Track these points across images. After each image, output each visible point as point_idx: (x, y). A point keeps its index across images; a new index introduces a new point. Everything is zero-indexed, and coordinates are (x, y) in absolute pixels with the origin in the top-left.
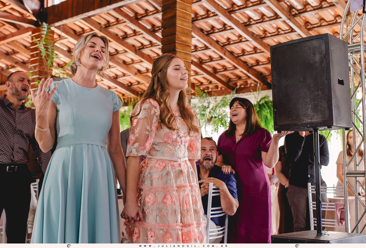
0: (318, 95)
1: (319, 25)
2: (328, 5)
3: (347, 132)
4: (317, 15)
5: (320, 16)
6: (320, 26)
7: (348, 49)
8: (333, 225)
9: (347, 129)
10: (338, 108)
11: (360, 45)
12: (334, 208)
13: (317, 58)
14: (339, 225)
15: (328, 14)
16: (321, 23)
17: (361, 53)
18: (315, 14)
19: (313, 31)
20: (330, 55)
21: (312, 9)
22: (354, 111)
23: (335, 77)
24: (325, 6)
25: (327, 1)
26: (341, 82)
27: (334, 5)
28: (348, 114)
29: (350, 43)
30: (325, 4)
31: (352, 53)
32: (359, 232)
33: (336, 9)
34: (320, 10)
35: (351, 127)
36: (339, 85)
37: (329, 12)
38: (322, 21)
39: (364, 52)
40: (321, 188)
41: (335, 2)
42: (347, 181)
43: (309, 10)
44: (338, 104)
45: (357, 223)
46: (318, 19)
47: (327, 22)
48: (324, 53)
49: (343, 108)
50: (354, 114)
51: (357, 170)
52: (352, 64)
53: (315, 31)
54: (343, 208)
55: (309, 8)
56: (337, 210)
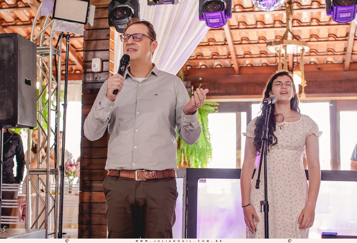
0: (4, 93)
1: (14, 23)
2: (23, 5)
3: (32, 131)
4: (13, 13)
5: (16, 16)
6: (15, 25)
7: (37, 51)
8: (15, 222)
9: (31, 128)
10: (24, 107)
11: (49, 49)
12: (17, 205)
13: (6, 56)
14: (20, 221)
15: (23, 15)
16: (16, 23)
17: (49, 56)
18: (11, 12)
19: (8, 29)
20: (18, 54)
21: (7, 6)
22: (40, 111)
23: (22, 77)
24: (20, 6)
25: (22, 2)
26: (28, 82)
27: (29, 7)
28: (33, 113)
29: (41, 45)
30: (20, 4)
31: (41, 55)
32: (38, 227)
33: (31, 11)
34: (15, 9)
35: (35, 126)
36: (26, 85)
37: (24, 13)
38: (17, 21)
39: (53, 56)
40: (2, 186)
41: (30, 4)
42: (29, 178)
43: (4, 7)
44: (23, 103)
45: (37, 218)
46: (13, 17)
47: (22, 22)
48: (12, 51)
49: (29, 107)
50: (40, 114)
51: (40, 168)
52: (41, 66)
53: (10, 29)
54: (25, 205)
55: (4, 5)
56: (19, 207)
